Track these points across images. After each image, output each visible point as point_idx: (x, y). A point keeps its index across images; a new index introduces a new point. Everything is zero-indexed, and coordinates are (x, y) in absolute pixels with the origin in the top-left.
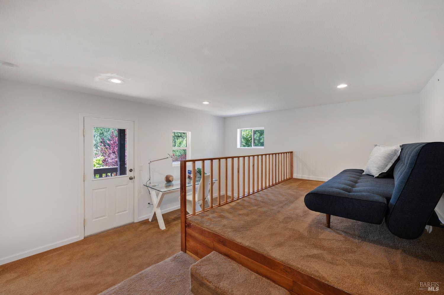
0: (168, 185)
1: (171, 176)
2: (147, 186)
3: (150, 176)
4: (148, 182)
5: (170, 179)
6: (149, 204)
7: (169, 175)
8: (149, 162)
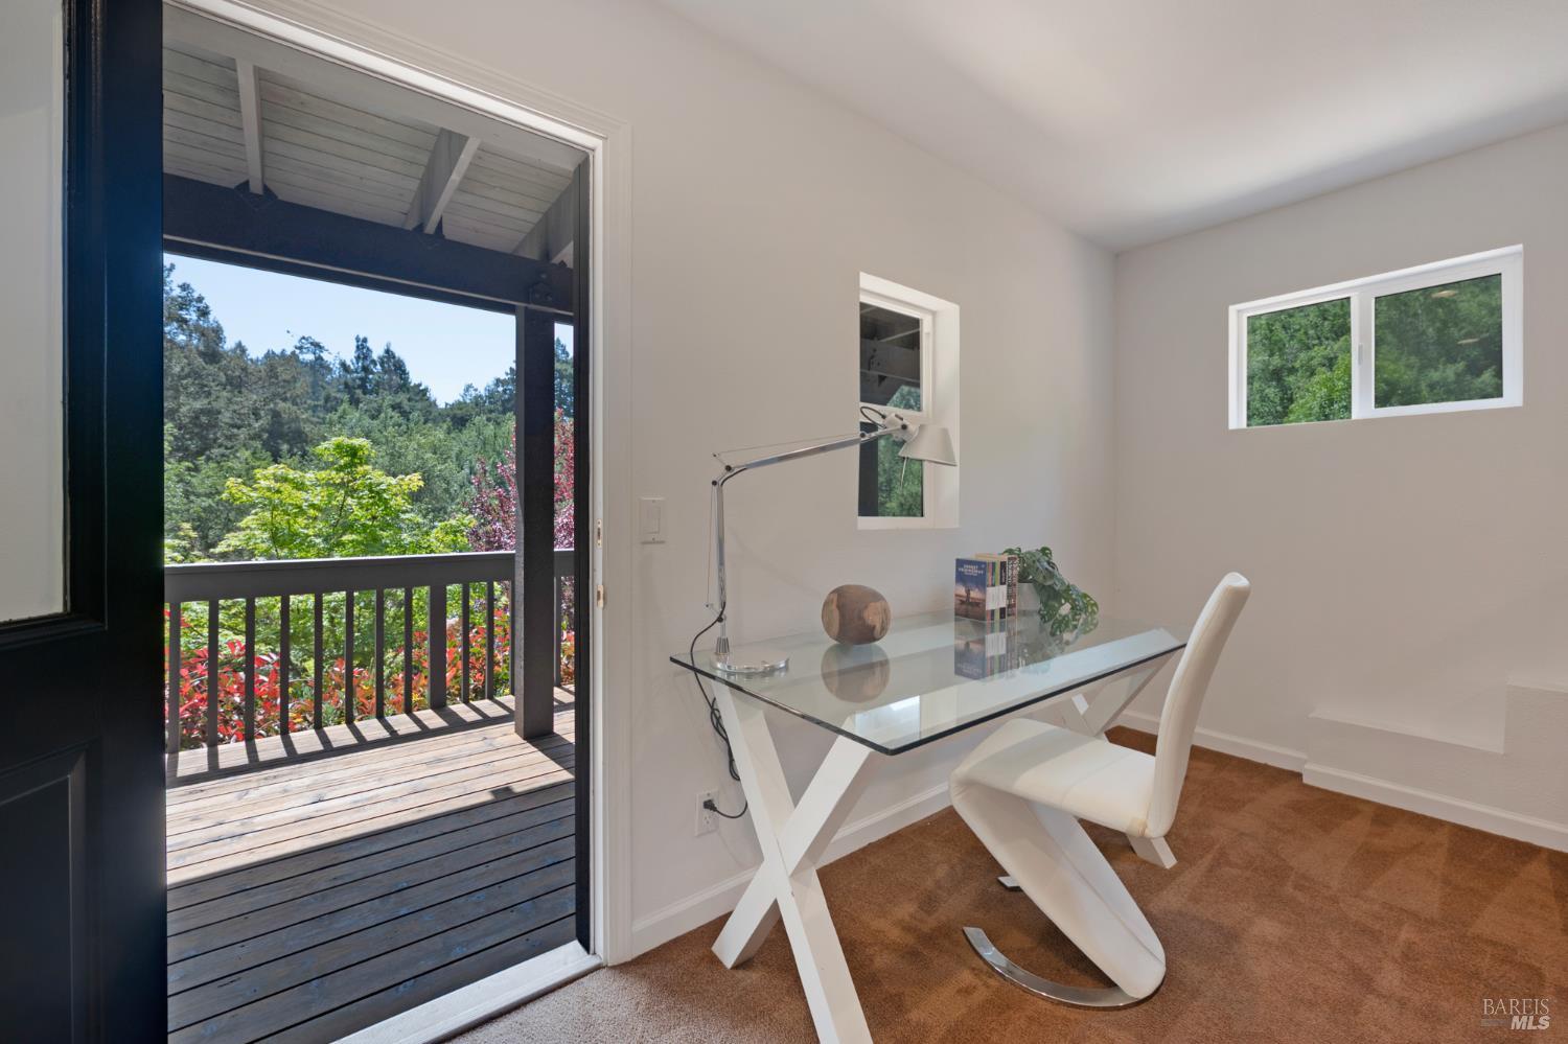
0: (848, 663)
1: (876, 597)
2: (697, 671)
3: (722, 589)
4: (710, 640)
5: (872, 617)
6: (709, 805)
7: (858, 588)
8: (718, 472)
